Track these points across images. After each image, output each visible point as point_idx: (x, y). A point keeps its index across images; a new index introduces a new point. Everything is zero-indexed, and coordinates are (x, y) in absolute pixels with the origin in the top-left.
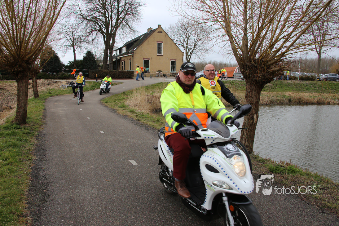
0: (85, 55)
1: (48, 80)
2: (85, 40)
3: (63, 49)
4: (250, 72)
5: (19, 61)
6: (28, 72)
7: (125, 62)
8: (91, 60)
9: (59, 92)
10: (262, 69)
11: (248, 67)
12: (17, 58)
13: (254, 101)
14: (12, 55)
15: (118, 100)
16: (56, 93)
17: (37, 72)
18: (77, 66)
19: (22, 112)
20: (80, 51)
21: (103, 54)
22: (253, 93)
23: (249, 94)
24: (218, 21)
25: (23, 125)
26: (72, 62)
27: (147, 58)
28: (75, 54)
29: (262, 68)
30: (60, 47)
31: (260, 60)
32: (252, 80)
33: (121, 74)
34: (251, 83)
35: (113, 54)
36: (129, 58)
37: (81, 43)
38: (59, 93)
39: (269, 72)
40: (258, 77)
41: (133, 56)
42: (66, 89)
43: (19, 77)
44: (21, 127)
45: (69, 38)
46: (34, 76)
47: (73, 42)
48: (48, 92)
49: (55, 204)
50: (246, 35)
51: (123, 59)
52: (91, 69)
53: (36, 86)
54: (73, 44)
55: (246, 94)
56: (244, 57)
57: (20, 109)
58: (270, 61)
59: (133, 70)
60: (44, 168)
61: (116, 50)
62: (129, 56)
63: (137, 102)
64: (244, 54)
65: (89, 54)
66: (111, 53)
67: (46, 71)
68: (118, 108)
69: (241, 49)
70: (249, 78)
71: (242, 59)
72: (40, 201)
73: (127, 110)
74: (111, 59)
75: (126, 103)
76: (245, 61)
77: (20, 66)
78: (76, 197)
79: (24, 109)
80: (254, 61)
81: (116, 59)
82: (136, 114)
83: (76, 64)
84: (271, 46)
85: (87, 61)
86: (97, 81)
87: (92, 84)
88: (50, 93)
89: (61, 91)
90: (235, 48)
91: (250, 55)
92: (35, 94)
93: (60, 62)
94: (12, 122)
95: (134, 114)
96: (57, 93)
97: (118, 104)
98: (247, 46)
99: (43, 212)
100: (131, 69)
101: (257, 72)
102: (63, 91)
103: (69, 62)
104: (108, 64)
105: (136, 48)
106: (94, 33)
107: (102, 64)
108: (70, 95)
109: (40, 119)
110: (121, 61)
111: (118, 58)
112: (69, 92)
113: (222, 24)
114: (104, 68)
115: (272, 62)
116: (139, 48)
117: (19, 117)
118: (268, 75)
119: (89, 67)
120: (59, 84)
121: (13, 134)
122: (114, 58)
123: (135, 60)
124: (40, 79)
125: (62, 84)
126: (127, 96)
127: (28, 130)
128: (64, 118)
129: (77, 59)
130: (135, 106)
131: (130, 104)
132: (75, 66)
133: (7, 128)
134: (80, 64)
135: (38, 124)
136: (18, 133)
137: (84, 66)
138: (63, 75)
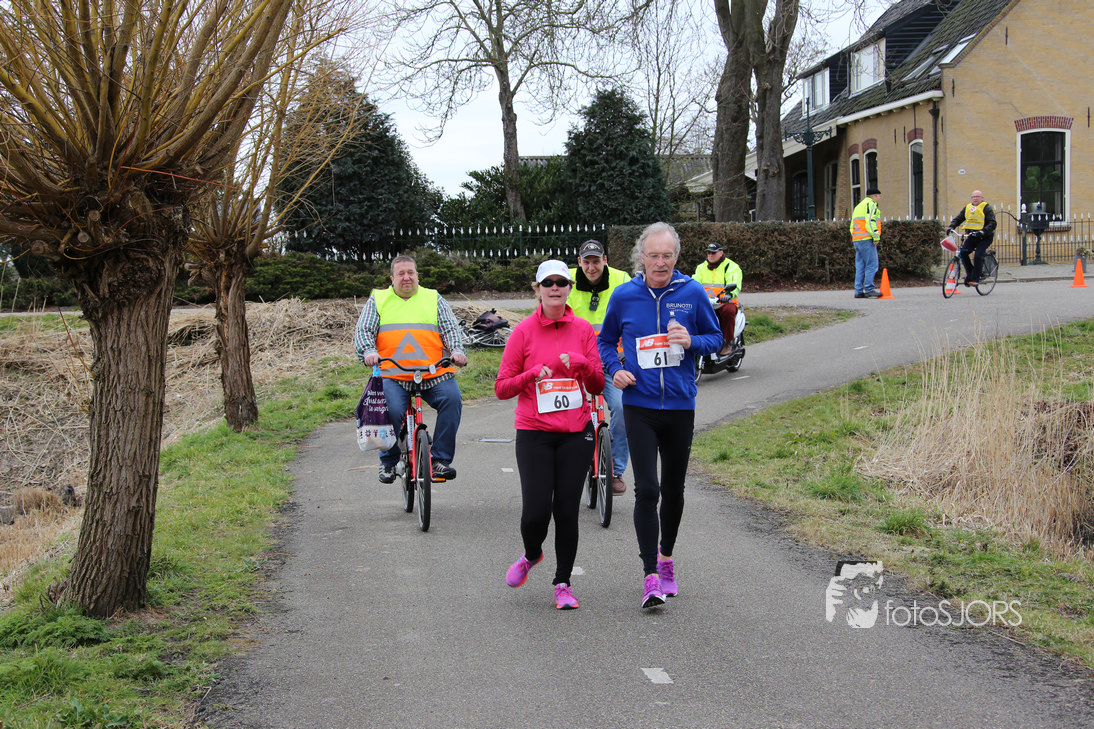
0: (581, 124)
1: (327, 303)
2: (580, 15)
5: (103, 185)
7: (872, 157)
8: (621, 156)
12: (92, 159)
14: (60, 142)
15: (811, 441)
17: (248, 249)
18: (526, 206)
19: (118, 529)
20: (546, 91)
21: (712, 104)
25: (123, 615)
26: (495, 178)
27: (1048, 121)
36: (907, 122)
37: (551, 35)
41: (935, 113)
44: (106, 631)
46: (229, 278)
48: (321, 387)
51: (857, 137)
52: (624, 222)
53: (244, 344)
54: (498, 45)
57: (109, 507)
59: (936, 213)
61: (810, 74)
62: (902, 108)
63: (956, 457)
65: (610, 109)
66: (771, 95)
67: (320, 244)
68: (802, 502)
73: (868, 513)
74: (767, 140)
75: (867, 465)
77: (112, 214)
79: (133, 503)
81: (808, 137)
82: (938, 545)
83: (513, 188)
85: (593, 163)
88: (334, 395)
92: (231, 402)
93: (409, 177)
95: (920, 549)
97: (808, 467)
100: (918, 210)
103: (475, 175)
104: (750, 174)
105: (958, 49)
109: (246, 578)
110: (843, 153)
111: (825, 130)
114: (717, 210)
116: (986, 42)
117: (99, 560)
119: (614, 205)
121: (47, 681)
122: (788, 135)
123: (953, 139)
124: (271, 298)
126: (881, 411)
127: (150, 648)
130: (940, 485)
131: (895, 470)
132: (514, 206)
133: (11, 639)
134: (550, 185)
135: (224, 607)
136: (76, 669)
137: (572, 202)
138: (429, 271)
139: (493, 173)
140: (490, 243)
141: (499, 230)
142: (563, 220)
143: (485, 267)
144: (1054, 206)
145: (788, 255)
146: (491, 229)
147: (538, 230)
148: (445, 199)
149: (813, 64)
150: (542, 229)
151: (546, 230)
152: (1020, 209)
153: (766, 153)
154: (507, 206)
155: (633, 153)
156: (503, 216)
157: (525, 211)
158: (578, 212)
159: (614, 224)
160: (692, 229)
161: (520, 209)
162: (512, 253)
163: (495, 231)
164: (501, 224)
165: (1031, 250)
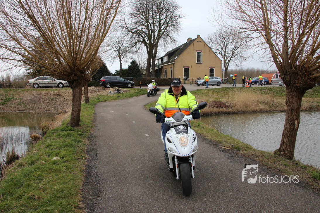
0: (130, 65)
1: (97, 87)
2: (130, 51)
3: (111, 59)
4: (290, 78)
5: (74, 71)
6: (82, 80)
7: (166, 70)
8: (135, 69)
9: (107, 97)
10: (304, 76)
11: (288, 73)
12: (73, 68)
13: (295, 107)
14: (69, 65)
16: (104, 99)
17: (88, 80)
18: (123, 75)
19: (76, 116)
20: (125, 60)
21: (146, 63)
22: (294, 99)
23: (290, 100)
24: (258, 30)
25: (76, 127)
26: (119, 71)
27: (187, 67)
28: (121, 64)
29: (303, 74)
30: (108, 57)
31: (302, 66)
32: (293, 86)
33: (163, 82)
34: (292, 89)
35: (156, 63)
36: (170, 66)
37: (126, 53)
38: (107, 99)
39: (311, 78)
40: (299, 83)
41: (174, 65)
42: (113, 95)
43: (74, 85)
44: (75, 129)
45: (116, 49)
46: (86, 84)
47: (119, 53)
48: (97, 98)
49: (106, 199)
50: (286, 42)
51: (164, 67)
52: (135, 77)
53: (88, 92)
54: (119, 54)
55: (287, 100)
56: (285, 64)
57: (74, 113)
58: (311, 67)
60: (96, 167)
61: (158, 59)
62: (169, 64)
64: (284, 61)
65: (134, 63)
66: (154, 62)
69: (282, 57)
70: (290, 84)
71: (283, 66)
72: (93, 196)
74: (153, 67)
76: (286, 68)
77: (75, 75)
78: (125, 194)
79: (78, 113)
80: (295, 67)
81: (159, 67)
83: (121, 73)
84: (313, 52)
85: (131, 70)
86: (141, 88)
87: (137, 91)
88: (99, 99)
90: (275, 55)
91: (291, 62)
92: (86, 100)
93: (108, 71)
94: (68, 124)
98: (287, 52)
99: (96, 206)
100: (172, 77)
101: (298, 79)
102: (110, 97)
103: (116, 71)
104: (151, 72)
105: (177, 57)
106: (138, 44)
107: (145, 72)
108: (117, 100)
109: (91, 123)
110: (162, 70)
111: (160, 66)
112: (116, 98)
113: (261, 33)
114: (147, 76)
115: (313, 68)
116: (180, 57)
117: (73, 120)
118: (309, 81)
119: (134, 75)
121: (69, 135)
122: (156, 67)
123: (176, 68)
124: (90, 86)
125: (110, 91)
127: (81, 131)
128: (112, 122)
129: (123, 68)
132: (121, 75)
133: (63, 130)
134: (126, 72)
135: (89, 126)
136: (72, 134)
144: (188, 77)
148: (112, 74)
149: (158, 58)
152: (183, 77)
153: (153, 69)
155: (137, 68)
165: (185, 82)
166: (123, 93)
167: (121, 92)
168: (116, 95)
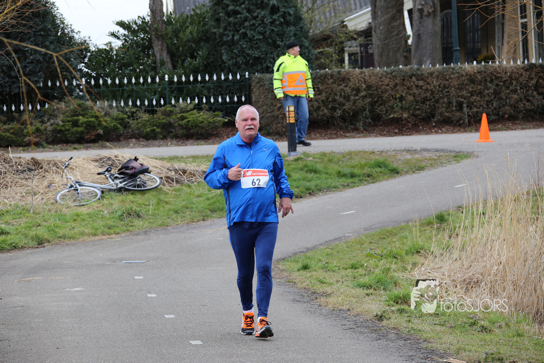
8: (262, 5)
9: (51, 222)
16: (32, 233)
18: (172, 55)
33: (480, 93)
38: (51, 230)
42: (96, 205)
89: (63, 218)
93: (56, 27)
96: (42, 232)
102: (76, 218)
103: (121, 24)
108: (117, 238)
112: (110, 223)
119: (256, 54)
120: (49, 177)
125: (72, 177)
132: (161, 55)
134: (195, 34)
137: (216, 51)
138: (78, 121)
139: (139, 22)
140: (138, 92)
141: (145, 80)
142: (209, 68)
143: (133, 116)
145: (425, 100)
146: (137, 79)
147: (184, 79)
148: (93, 49)
150: (188, 77)
151: (191, 79)
154: (154, 55)
155: (274, 2)
156: (149, 65)
157: (172, 59)
158: (222, 60)
159: (258, 72)
160: (332, 76)
161: (166, 58)
162: (158, 102)
163: (141, 80)
164: (147, 73)
166: (166, 188)
167: (150, 185)
168: (118, 202)
